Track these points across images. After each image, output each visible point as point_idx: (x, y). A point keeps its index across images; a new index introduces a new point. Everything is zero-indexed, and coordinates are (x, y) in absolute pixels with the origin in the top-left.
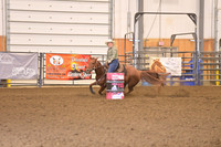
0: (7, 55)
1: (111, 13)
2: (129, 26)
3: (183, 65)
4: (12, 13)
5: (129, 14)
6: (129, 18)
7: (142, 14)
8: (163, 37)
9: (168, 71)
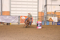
0: (10, 16)
1: (38, 5)
2: (43, 8)
3: (58, 19)
4: (11, 5)
5: (43, 5)
6: (43, 6)
7: (47, 5)
8: (52, 11)
9: (54, 21)
